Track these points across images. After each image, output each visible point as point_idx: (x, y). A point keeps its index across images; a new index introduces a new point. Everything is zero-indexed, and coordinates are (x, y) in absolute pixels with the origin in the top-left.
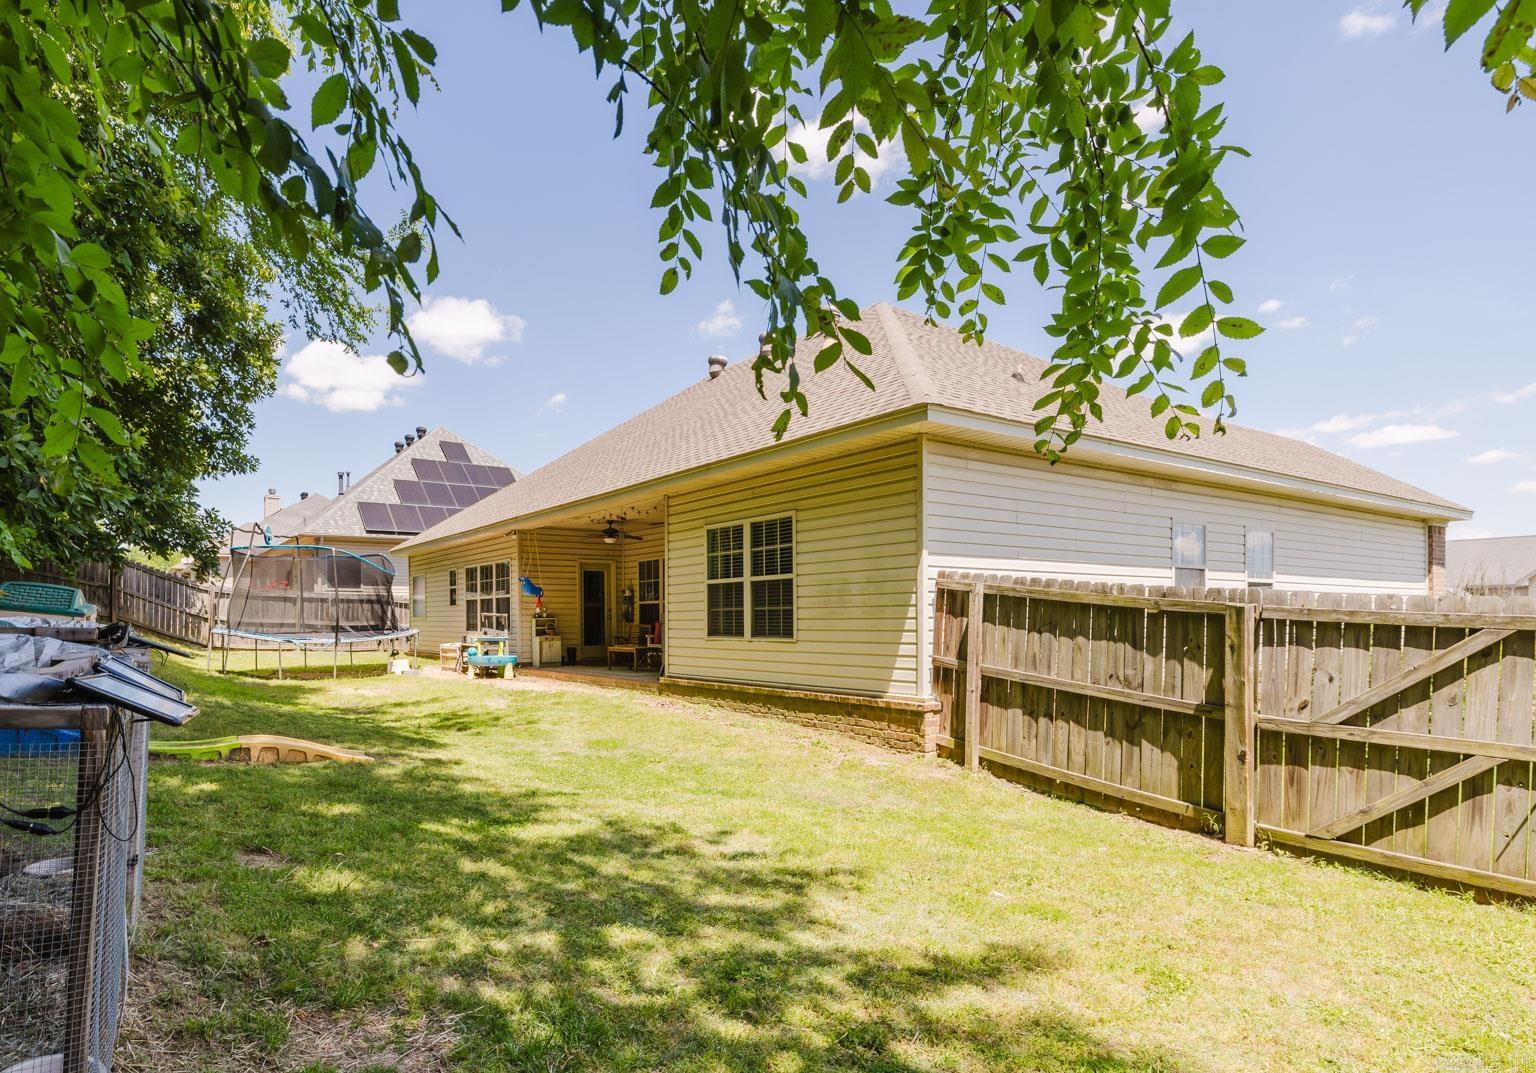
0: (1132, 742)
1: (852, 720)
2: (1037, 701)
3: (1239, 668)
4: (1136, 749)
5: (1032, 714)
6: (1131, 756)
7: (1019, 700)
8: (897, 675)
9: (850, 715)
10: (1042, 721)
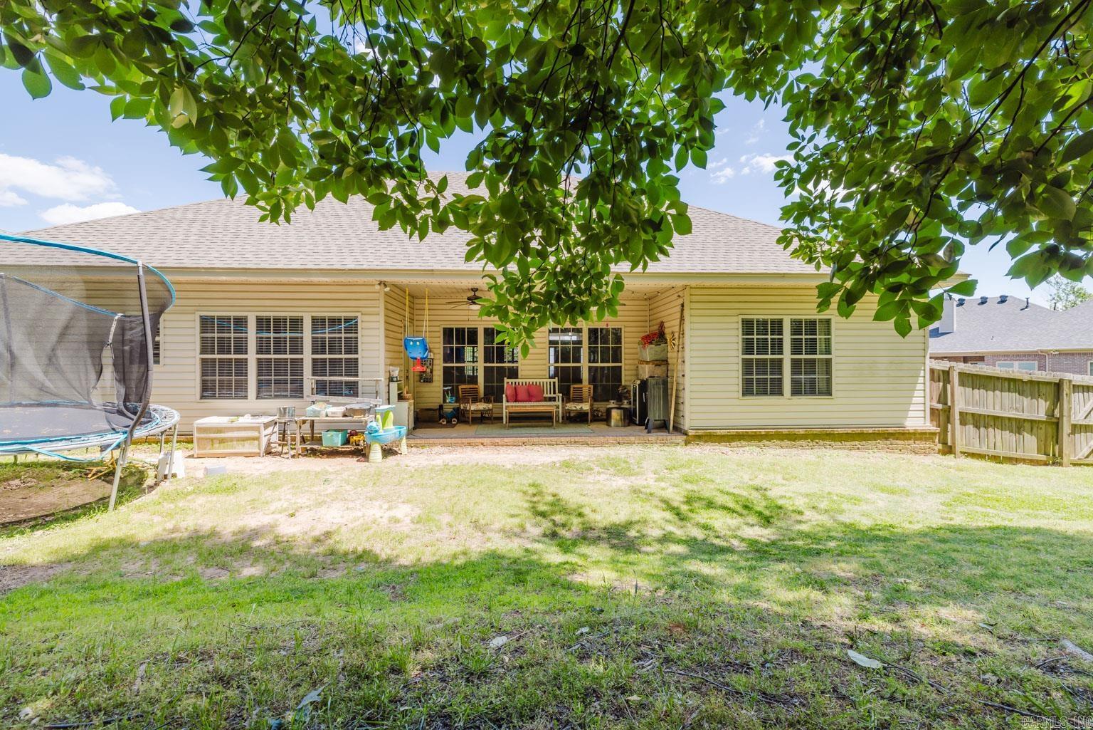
0: (1019, 434)
1: (888, 442)
2: (979, 421)
3: (1069, 402)
4: (1021, 436)
5: (977, 427)
6: (1019, 438)
7: (971, 421)
8: (911, 414)
9: (887, 439)
10: (982, 429)
